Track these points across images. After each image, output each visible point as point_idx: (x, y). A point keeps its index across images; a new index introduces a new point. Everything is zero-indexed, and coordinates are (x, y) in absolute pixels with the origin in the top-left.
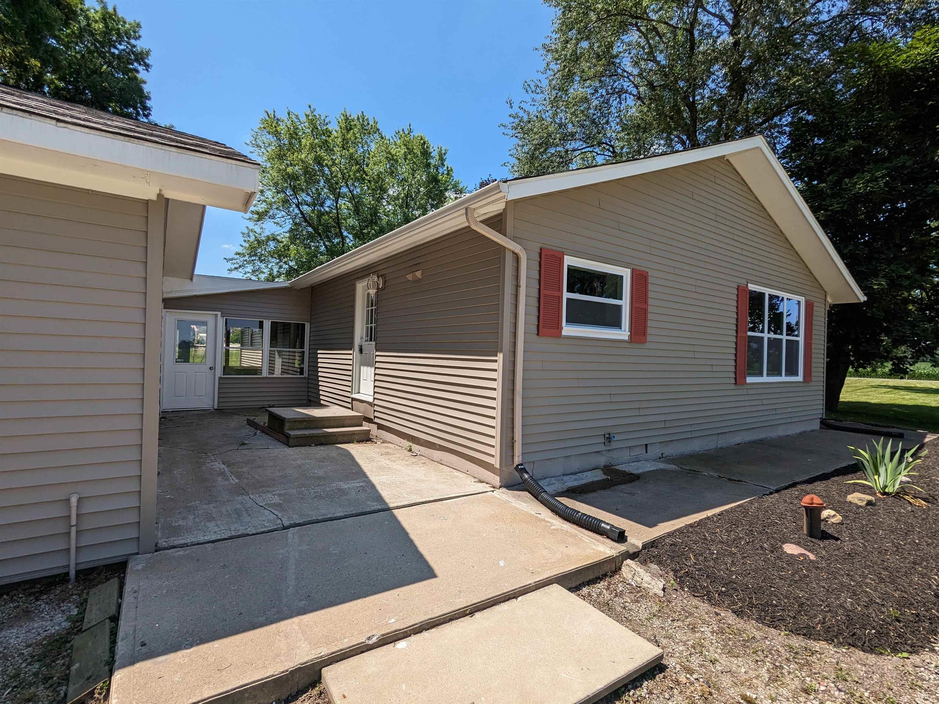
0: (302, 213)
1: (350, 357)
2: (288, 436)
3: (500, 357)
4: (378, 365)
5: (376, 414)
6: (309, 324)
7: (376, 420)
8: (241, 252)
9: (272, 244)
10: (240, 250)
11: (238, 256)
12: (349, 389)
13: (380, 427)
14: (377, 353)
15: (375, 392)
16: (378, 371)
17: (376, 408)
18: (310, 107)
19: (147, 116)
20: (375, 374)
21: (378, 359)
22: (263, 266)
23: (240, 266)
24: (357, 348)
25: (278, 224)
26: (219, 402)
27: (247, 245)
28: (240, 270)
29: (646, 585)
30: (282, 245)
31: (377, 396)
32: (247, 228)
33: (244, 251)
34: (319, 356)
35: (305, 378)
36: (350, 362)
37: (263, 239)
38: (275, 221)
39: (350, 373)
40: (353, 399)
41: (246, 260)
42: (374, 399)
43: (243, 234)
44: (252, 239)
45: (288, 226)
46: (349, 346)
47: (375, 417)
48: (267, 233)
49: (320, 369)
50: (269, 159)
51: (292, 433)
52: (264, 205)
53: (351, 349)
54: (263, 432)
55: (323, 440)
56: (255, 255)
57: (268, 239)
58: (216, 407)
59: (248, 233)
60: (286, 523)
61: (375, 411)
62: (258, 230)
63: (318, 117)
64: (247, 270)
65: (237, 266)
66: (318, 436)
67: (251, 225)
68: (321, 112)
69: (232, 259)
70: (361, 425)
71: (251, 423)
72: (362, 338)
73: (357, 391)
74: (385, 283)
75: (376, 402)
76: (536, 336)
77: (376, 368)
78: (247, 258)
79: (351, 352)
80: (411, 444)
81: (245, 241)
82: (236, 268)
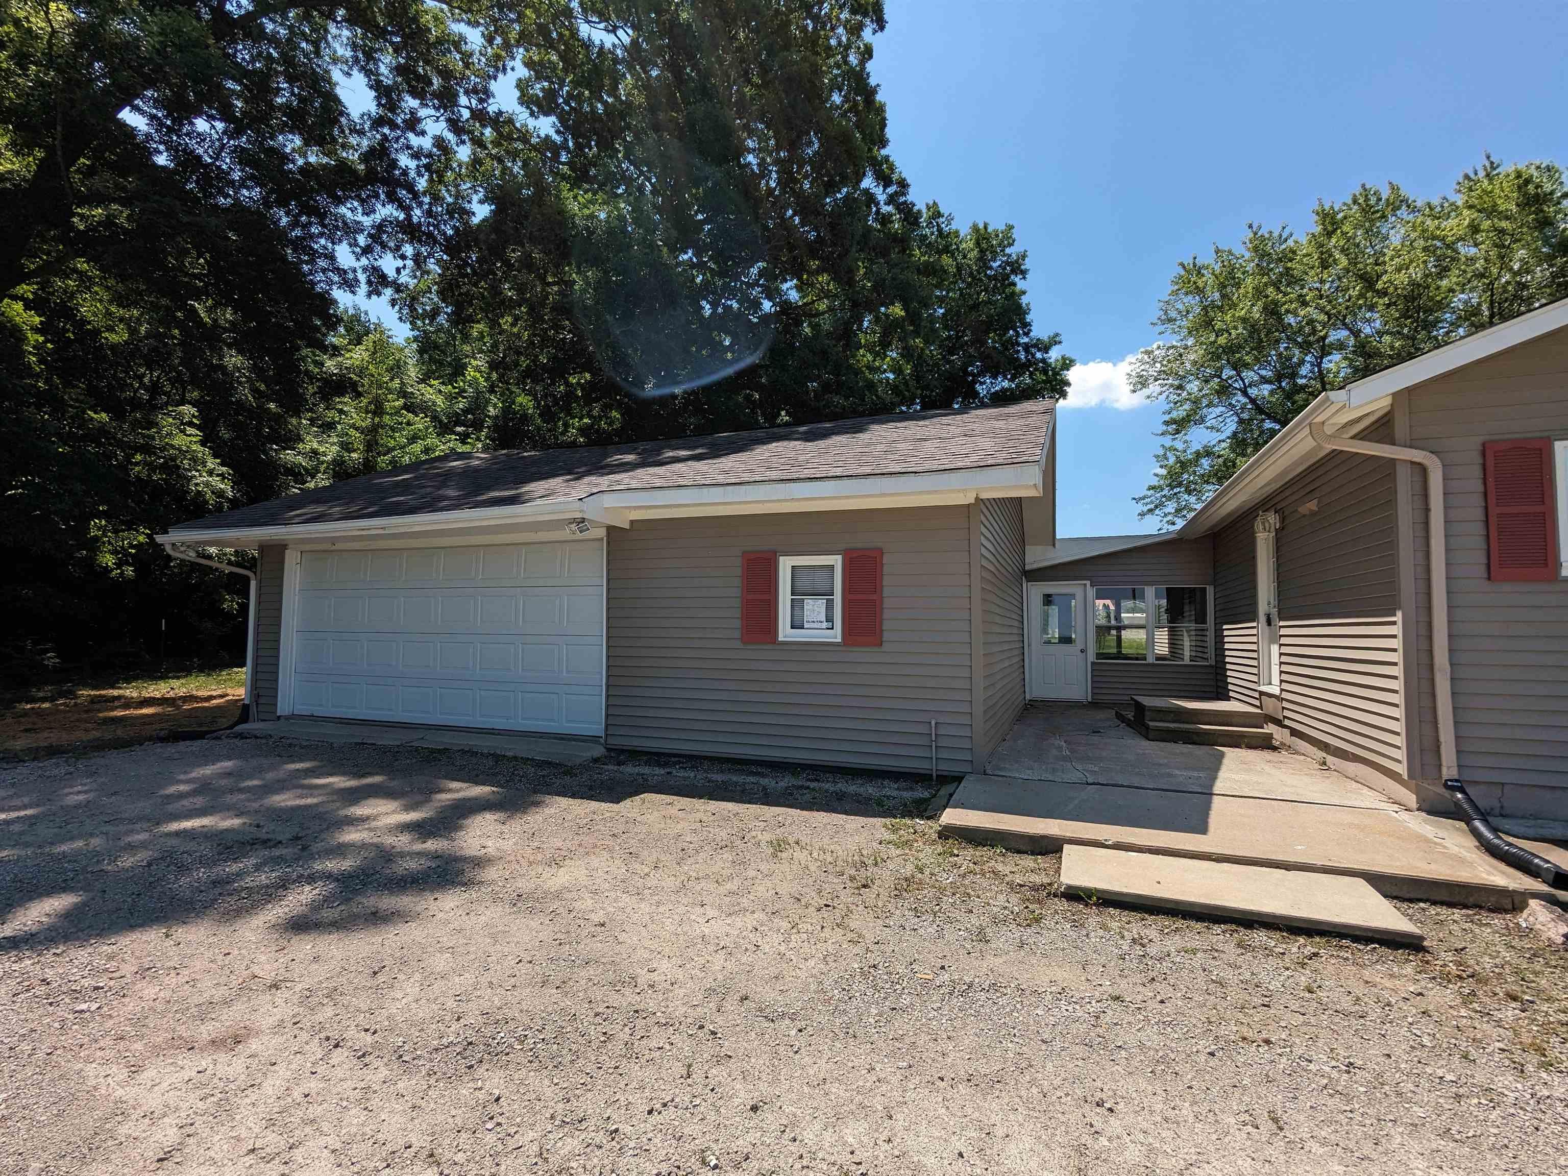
0: (1253, 401)
1: (1254, 631)
2: (1147, 728)
3: (1399, 617)
4: (1284, 640)
5: (1286, 713)
6: (1212, 588)
7: (1287, 722)
8: (1157, 484)
9: (1205, 463)
10: (1155, 482)
11: (1152, 492)
12: (1255, 679)
13: (1294, 733)
14: (1282, 623)
15: (1281, 681)
16: (1285, 650)
17: (1285, 704)
18: (1250, 226)
19: (1027, 334)
20: (1281, 654)
21: (1283, 632)
22: (1193, 499)
23: (1156, 507)
24: (1262, 618)
25: (1212, 428)
26: (1093, 693)
27: (1164, 472)
28: (1157, 512)
29: (1539, 926)
30: (1221, 460)
31: (1285, 686)
32: (1163, 446)
33: (1162, 482)
34: (1226, 633)
35: (1211, 666)
36: (1254, 639)
37: (1190, 457)
38: (1208, 424)
39: (1255, 655)
40: (1262, 693)
41: (1165, 496)
42: (1282, 690)
43: (1157, 457)
44: (1172, 460)
45: (1231, 426)
46: (1252, 616)
47: (1285, 717)
48: (1196, 446)
49: (1227, 653)
50: (1190, 332)
51: (1151, 724)
52: (1187, 406)
53: (1253, 621)
54: (1128, 725)
55: (1195, 738)
56: (1180, 484)
57: (1198, 455)
58: (1090, 699)
59: (1165, 454)
60: (1090, 780)
61: (1283, 708)
62: (1180, 446)
63: (1267, 236)
64: (1167, 510)
65: (1152, 506)
66: (1187, 732)
67: (1167, 441)
68: (1271, 226)
69: (1144, 498)
70: (1262, 728)
71: (1119, 716)
72: (1269, 604)
73: (1266, 681)
74: (1283, 520)
75: (1285, 695)
76: (1487, 582)
77: (1281, 645)
78: (1165, 492)
79: (1254, 624)
80: (1325, 755)
81: (1161, 467)
82: (1150, 511)
